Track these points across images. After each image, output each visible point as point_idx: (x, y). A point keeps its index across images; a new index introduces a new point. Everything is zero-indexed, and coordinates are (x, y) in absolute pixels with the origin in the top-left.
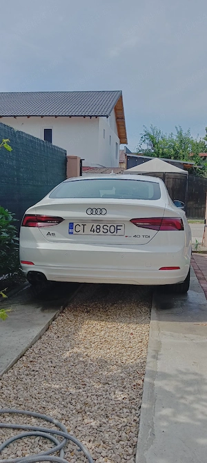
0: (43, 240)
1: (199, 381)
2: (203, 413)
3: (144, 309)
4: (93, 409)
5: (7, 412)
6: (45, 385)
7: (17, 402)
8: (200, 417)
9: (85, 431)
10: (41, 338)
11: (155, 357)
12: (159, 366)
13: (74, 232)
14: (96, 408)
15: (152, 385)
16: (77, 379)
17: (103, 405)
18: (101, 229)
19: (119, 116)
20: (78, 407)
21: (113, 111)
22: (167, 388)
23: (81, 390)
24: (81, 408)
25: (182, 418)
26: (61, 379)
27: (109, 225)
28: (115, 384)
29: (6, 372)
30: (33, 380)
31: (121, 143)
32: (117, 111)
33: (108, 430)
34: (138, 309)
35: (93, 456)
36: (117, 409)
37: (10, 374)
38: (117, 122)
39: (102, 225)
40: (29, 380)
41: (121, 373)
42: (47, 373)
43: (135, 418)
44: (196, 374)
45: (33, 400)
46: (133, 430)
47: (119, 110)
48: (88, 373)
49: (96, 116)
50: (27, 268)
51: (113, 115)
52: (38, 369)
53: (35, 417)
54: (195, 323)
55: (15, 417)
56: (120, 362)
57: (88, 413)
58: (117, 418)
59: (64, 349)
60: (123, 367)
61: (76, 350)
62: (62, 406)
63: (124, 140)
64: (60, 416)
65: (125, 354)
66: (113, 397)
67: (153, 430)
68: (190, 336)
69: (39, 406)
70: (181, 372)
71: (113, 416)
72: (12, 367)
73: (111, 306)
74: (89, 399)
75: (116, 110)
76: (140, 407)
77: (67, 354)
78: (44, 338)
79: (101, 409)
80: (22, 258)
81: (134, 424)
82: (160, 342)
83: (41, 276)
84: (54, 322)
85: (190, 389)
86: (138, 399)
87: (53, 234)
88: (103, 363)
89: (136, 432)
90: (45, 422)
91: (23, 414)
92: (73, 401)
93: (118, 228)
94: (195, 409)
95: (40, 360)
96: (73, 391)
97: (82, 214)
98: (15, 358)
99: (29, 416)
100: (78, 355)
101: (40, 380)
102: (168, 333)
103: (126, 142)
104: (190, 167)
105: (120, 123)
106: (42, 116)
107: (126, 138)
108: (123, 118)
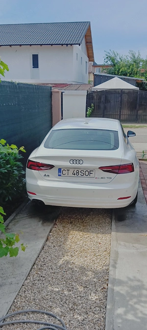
0: (42, 179)
1: (141, 287)
2: (141, 312)
3: (108, 220)
4: (79, 308)
5: (30, 311)
6: (50, 288)
7: (35, 302)
8: (140, 315)
9: (75, 324)
10: (43, 248)
11: (114, 267)
12: (117, 274)
13: (62, 175)
15: (113, 290)
16: (68, 283)
17: (84, 305)
18: (80, 173)
19: (88, 41)
20: (70, 307)
21: (84, 38)
22: (121, 292)
23: (71, 293)
24: (72, 307)
25: (130, 317)
26: (59, 283)
27: (85, 171)
28: (91, 288)
30: (42, 284)
31: (90, 61)
32: (87, 38)
33: (88, 323)
34: (104, 220)
36: (93, 307)
37: (28, 281)
38: (87, 46)
39: (80, 171)
41: (94, 278)
42: (50, 279)
43: (103, 315)
44: (139, 281)
45: (44, 301)
46: (102, 324)
47: (88, 36)
48: (74, 278)
49: (71, 45)
50: (32, 197)
51: (84, 42)
52: (44, 276)
53: (46, 314)
54: (140, 234)
55: (35, 314)
56: (93, 269)
57: (76, 311)
58: (93, 314)
59: (58, 257)
60: (95, 273)
61: (66, 258)
62: (61, 305)
64: (60, 314)
65: (96, 262)
66: (90, 298)
67: (113, 326)
68: (136, 245)
70: (130, 280)
71: (91, 313)
72: (29, 274)
73: (86, 217)
74: (76, 300)
75: (86, 36)
76: (106, 307)
77: (61, 262)
78: (46, 248)
80: (28, 190)
81: (102, 319)
82: (117, 252)
83: (41, 202)
84: (51, 234)
85: (135, 293)
86: (104, 300)
87: (48, 176)
88: (83, 270)
89: (104, 326)
90: (53, 318)
91: (39, 312)
92: (67, 301)
93: (91, 172)
94: (137, 309)
95: (45, 267)
96: (66, 293)
97: (67, 164)
99: (43, 313)
100: (68, 262)
101: (47, 284)
102: (122, 243)
103: (93, 61)
104: (140, 82)
105: (89, 46)
106: (31, 45)
107: (93, 57)
108: (91, 42)
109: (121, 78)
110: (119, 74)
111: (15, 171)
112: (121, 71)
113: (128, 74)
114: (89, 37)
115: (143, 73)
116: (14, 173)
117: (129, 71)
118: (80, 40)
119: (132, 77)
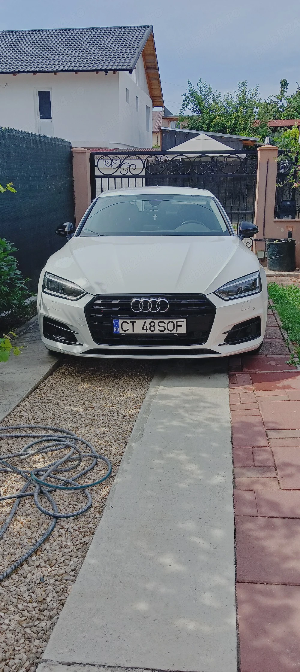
4: (98, 423)
5: (27, 428)
6: (58, 409)
7: (35, 421)
14: (101, 422)
16: (86, 404)
17: (106, 420)
19: (149, 64)
21: (141, 57)
23: (89, 412)
24: (89, 423)
26: (72, 405)
29: (23, 401)
30: (47, 406)
31: (154, 105)
32: (147, 57)
33: (109, 435)
35: (96, 450)
36: (118, 422)
37: (26, 403)
38: (147, 75)
40: (43, 407)
42: (59, 401)
45: (49, 419)
47: (149, 55)
49: (115, 71)
51: (140, 65)
52: (51, 399)
53: (51, 430)
55: (34, 430)
57: (94, 426)
62: (73, 422)
63: (158, 102)
64: (71, 428)
67: (142, 432)
69: (54, 423)
71: (114, 427)
72: (27, 397)
74: (96, 417)
75: (145, 55)
76: (136, 420)
79: (105, 422)
89: (129, 435)
90: (59, 432)
91: (41, 428)
92: (82, 419)
95: (53, 391)
98: (29, 390)
99: (46, 429)
101: (54, 406)
103: (161, 105)
104: (252, 144)
105: (151, 76)
106: (34, 73)
107: (161, 98)
108: (156, 68)
109: (215, 138)
110: (211, 129)
111: (3, 267)
112: (213, 123)
113: (228, 130)
114: (151, 57)
115: (257, 129)
116: (3, 270)
117: (229, 123)
118: (132, 62)
119: (236, 135)
